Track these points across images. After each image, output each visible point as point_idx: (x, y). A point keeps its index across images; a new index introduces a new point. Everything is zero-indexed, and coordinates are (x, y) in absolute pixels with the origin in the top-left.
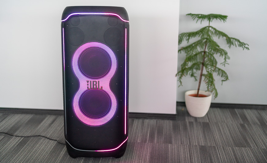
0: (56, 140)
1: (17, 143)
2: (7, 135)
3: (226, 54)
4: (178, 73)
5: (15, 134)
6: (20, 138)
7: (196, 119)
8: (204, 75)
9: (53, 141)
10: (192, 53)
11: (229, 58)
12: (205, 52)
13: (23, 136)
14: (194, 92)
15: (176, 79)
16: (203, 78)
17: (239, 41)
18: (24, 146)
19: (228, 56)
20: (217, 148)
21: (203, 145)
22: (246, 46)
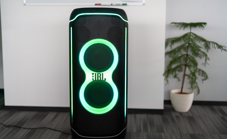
0: (60, 131)
1: (25, 133)
2: (15, 127)
3: (206, 55)
4: (165, 72)
5: (23, 127)
6: (27, 130)
7: (181, 113)
8: (187, 75)
9: (58, 132)
10: (177, 55)
11: (209, 59)
12: (187, 55)
13: (30, 128)
14: (178, 90)
15: (163, 78)
16: (186, 77)
17: (217, 44)
18: (32, 136)
19: (208, 57)
20: (205, 135)
21: (192, 133)
22: (224, 48)
